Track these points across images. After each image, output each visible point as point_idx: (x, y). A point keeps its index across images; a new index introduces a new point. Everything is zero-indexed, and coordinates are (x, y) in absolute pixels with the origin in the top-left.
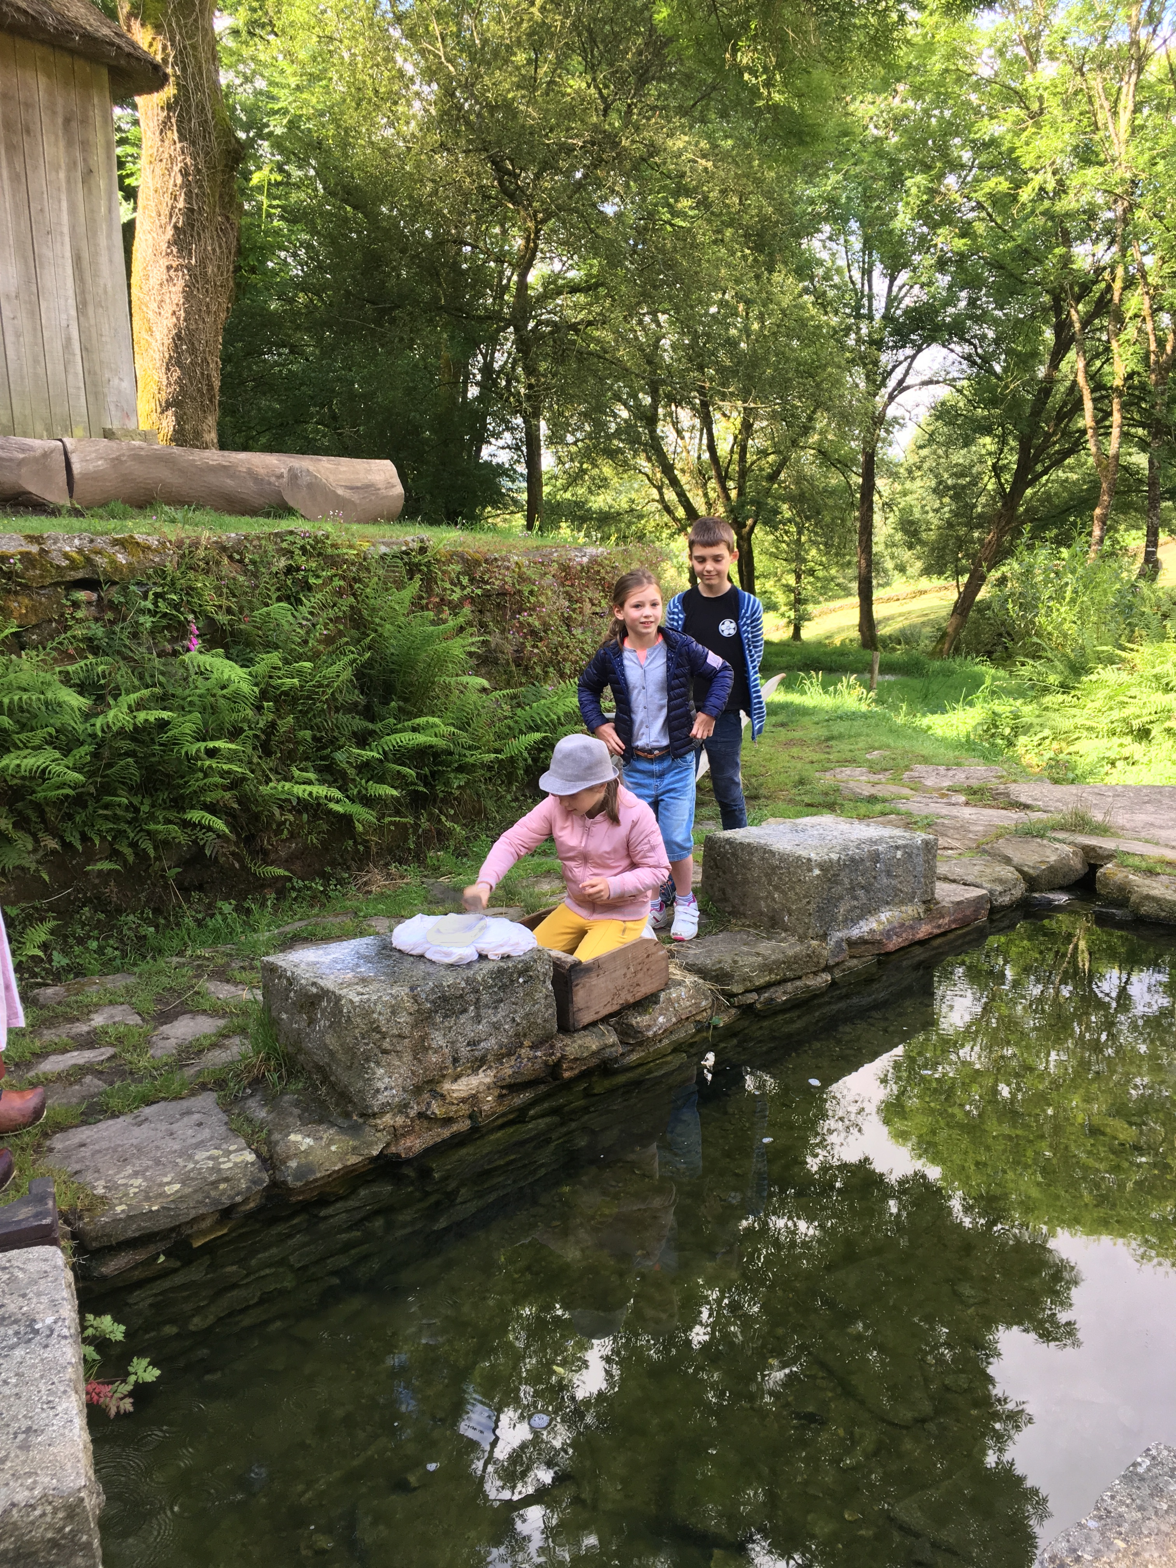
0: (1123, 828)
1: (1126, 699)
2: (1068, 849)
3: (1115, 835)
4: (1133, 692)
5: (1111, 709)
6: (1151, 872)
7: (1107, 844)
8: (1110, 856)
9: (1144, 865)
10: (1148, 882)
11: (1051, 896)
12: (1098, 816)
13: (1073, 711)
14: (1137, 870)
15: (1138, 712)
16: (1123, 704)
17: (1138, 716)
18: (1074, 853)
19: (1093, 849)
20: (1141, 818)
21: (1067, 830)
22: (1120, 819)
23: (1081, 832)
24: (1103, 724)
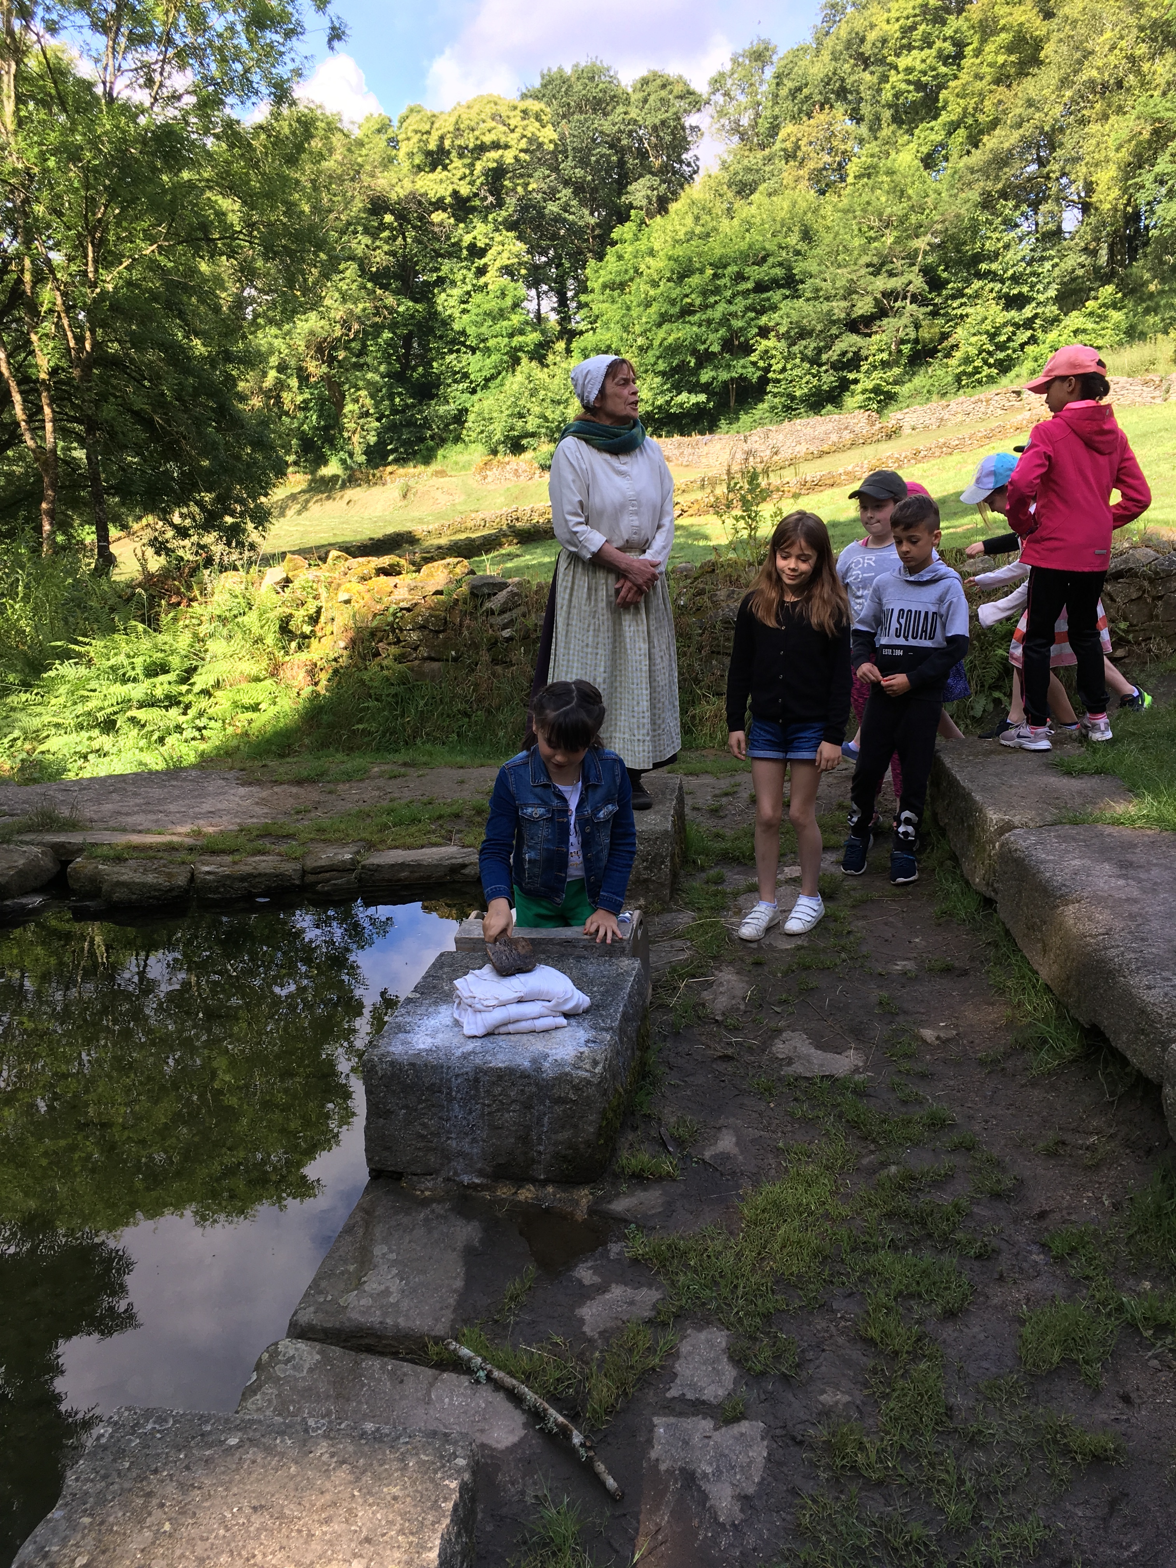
0: (91, 821)
1: (86, 693)
2: (35, 849)
3: (83, 829)
4: (93, 684)
5: (75, 703)
6: (119, 859)
7: (76, 838)
8: (79, 850)
9: (112, 853)
10: (116, 869)
11: (24, 901)
12: (65, 812)
13: (39, 709)
14: (106, 859)
15: (99, 704)
16: (85, 699)
17: (102, 709)
18: (43, 853)
19: (62, 845)
20: (108, 807)
21: (34, 831)
22: (89, 811)
23: (48, 831)
24: (68, 719)
